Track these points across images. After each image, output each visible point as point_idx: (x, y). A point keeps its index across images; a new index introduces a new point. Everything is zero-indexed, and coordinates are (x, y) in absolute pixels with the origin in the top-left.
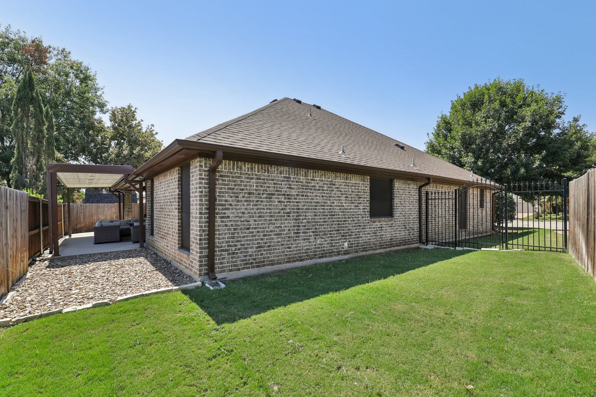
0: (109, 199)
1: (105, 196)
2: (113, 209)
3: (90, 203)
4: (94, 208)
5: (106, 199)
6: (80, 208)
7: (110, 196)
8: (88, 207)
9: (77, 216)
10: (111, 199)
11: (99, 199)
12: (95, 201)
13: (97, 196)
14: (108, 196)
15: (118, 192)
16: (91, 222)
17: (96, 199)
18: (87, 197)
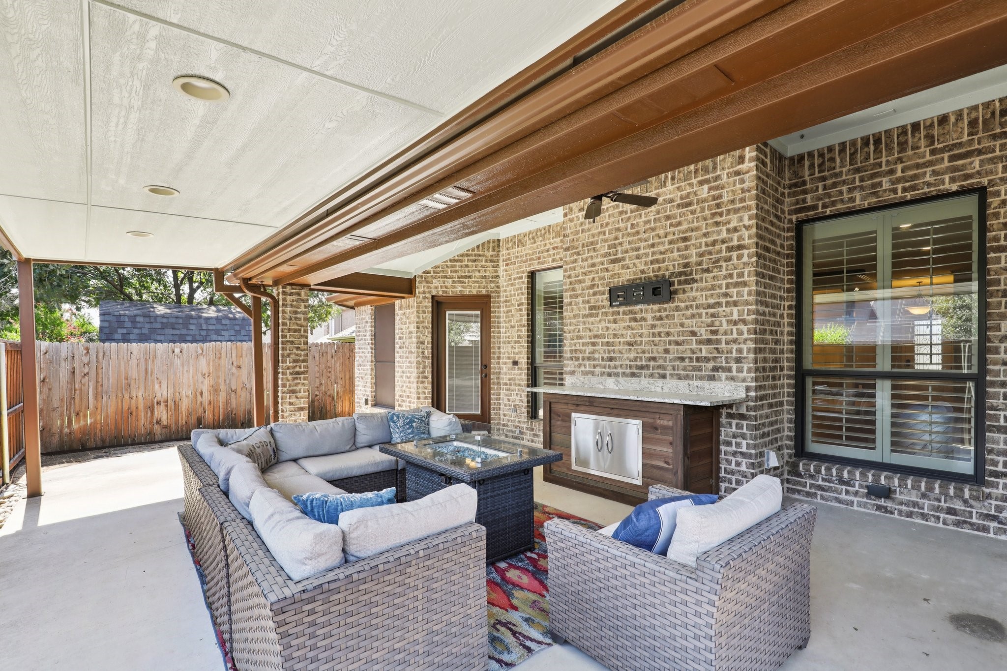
0: (178, 332)
1: (165, 320)
2: (203, 362)
3: (117, 341)
4: (134, 357)
5: (169, 331)
6: (85, 359)
7: (181, 321)
8: (114, 356)
9: (72, 390)
10: (184, 332)
11: (145, 331)
12: (132, 337)
13: (138, 319)
14: (173, 320)
15: (254, 288)
16: (125, 407)
17: (136, 331)
18: (106, 324)
